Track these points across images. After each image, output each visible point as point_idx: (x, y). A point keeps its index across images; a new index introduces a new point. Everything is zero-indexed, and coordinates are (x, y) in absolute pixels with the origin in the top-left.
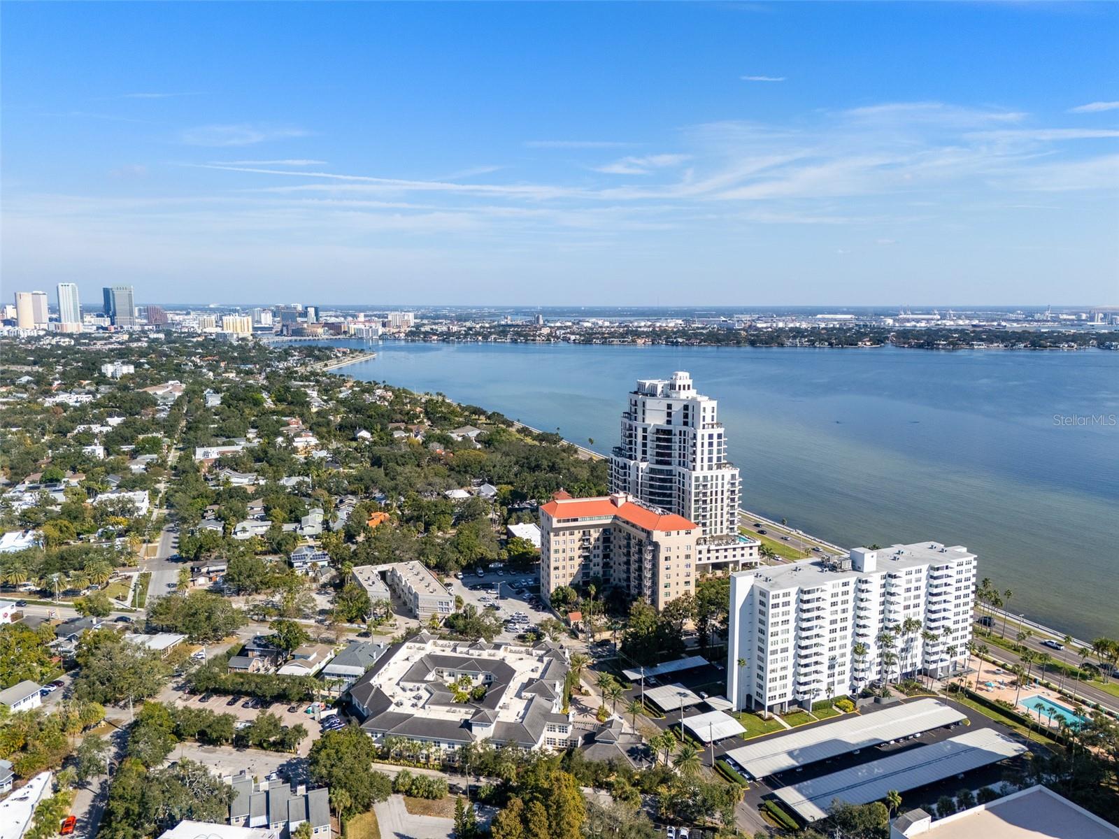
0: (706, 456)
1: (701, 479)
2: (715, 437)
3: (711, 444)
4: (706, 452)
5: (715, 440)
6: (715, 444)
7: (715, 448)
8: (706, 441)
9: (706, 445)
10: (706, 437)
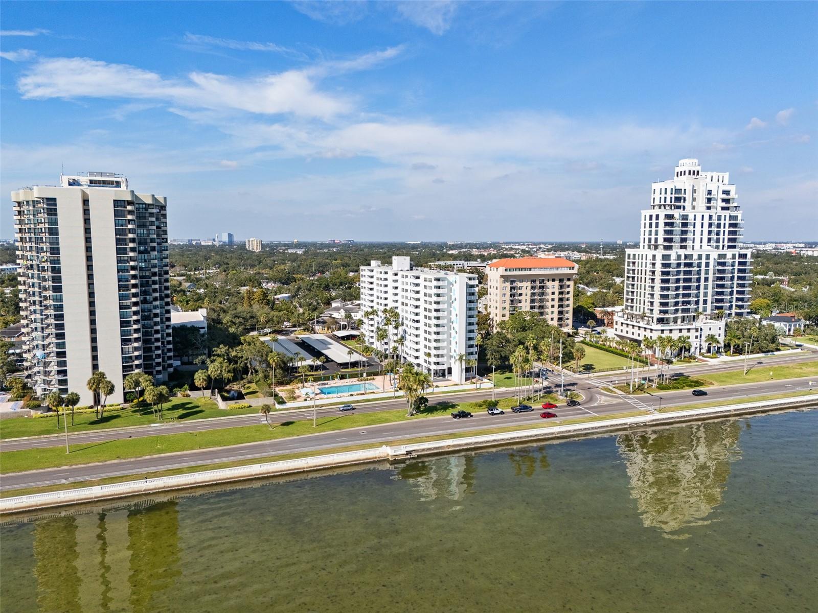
0: (647, 237)
1: (632, 257)
2: (654, 218)
3: (651, 224)
4: (647, 233)
5: (654, 221)
6: (654, 225)
7: (654, 229)
8: (648, 222)
9: (647, 225)
10: (648, 218)
